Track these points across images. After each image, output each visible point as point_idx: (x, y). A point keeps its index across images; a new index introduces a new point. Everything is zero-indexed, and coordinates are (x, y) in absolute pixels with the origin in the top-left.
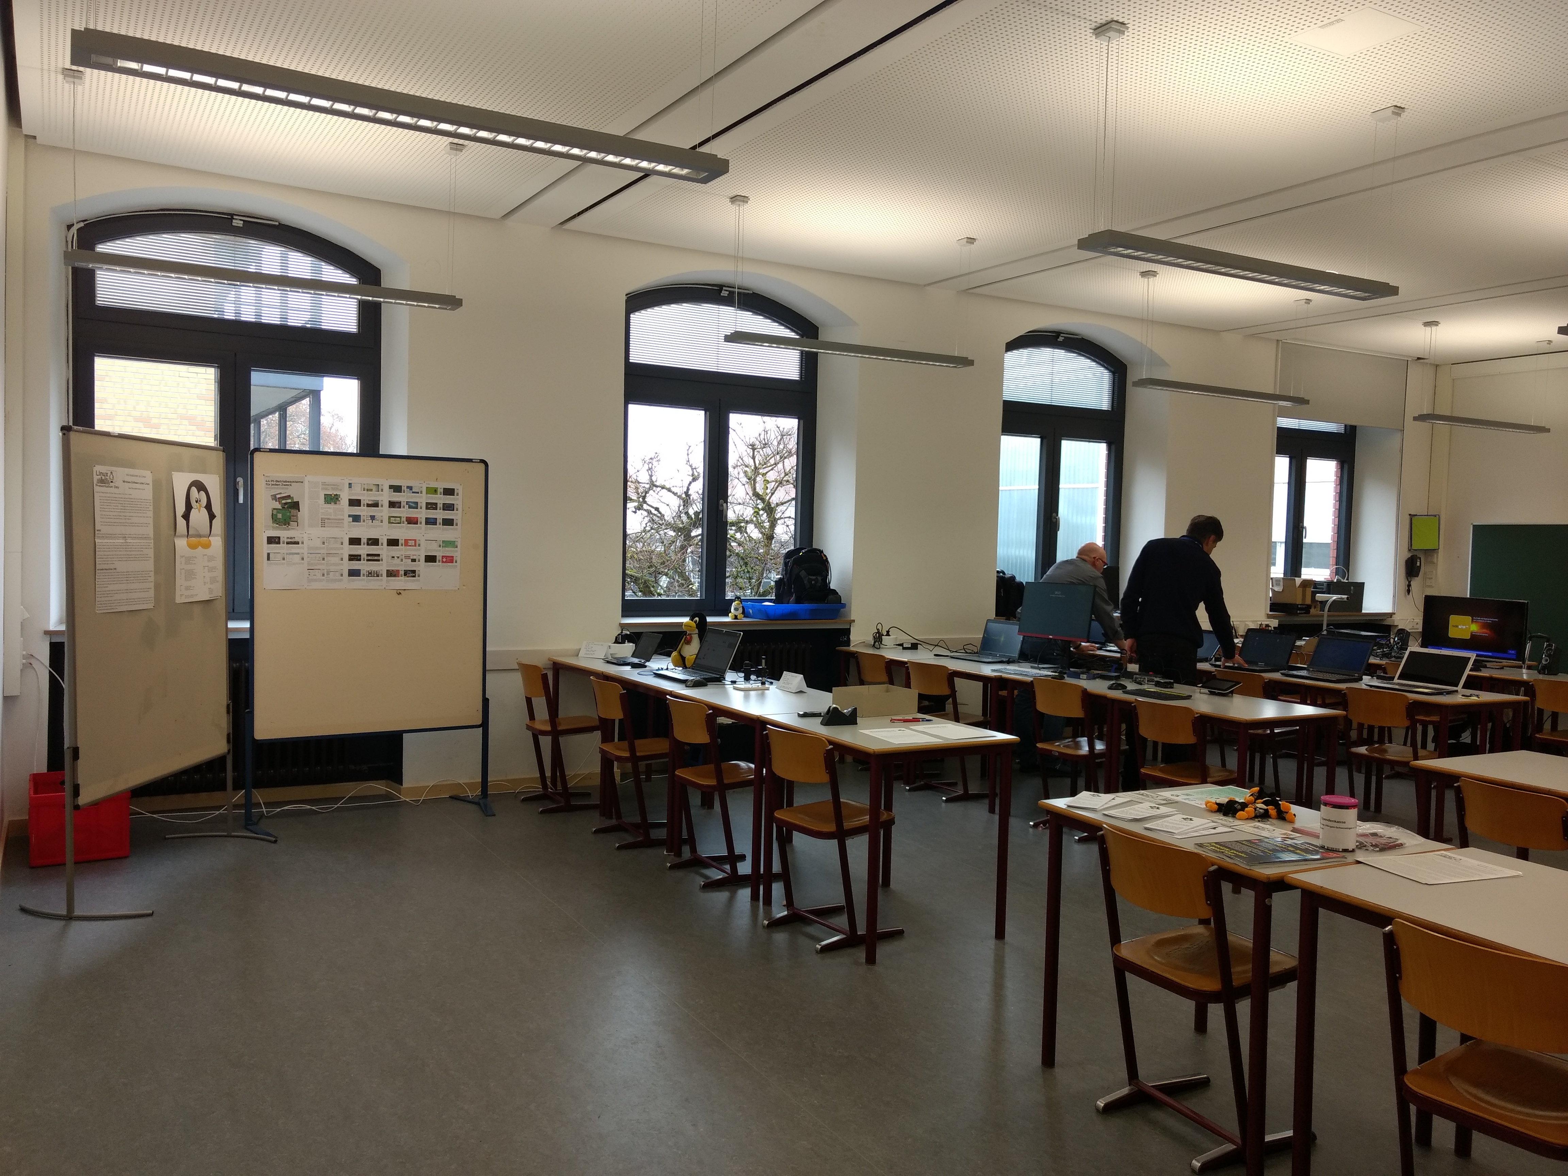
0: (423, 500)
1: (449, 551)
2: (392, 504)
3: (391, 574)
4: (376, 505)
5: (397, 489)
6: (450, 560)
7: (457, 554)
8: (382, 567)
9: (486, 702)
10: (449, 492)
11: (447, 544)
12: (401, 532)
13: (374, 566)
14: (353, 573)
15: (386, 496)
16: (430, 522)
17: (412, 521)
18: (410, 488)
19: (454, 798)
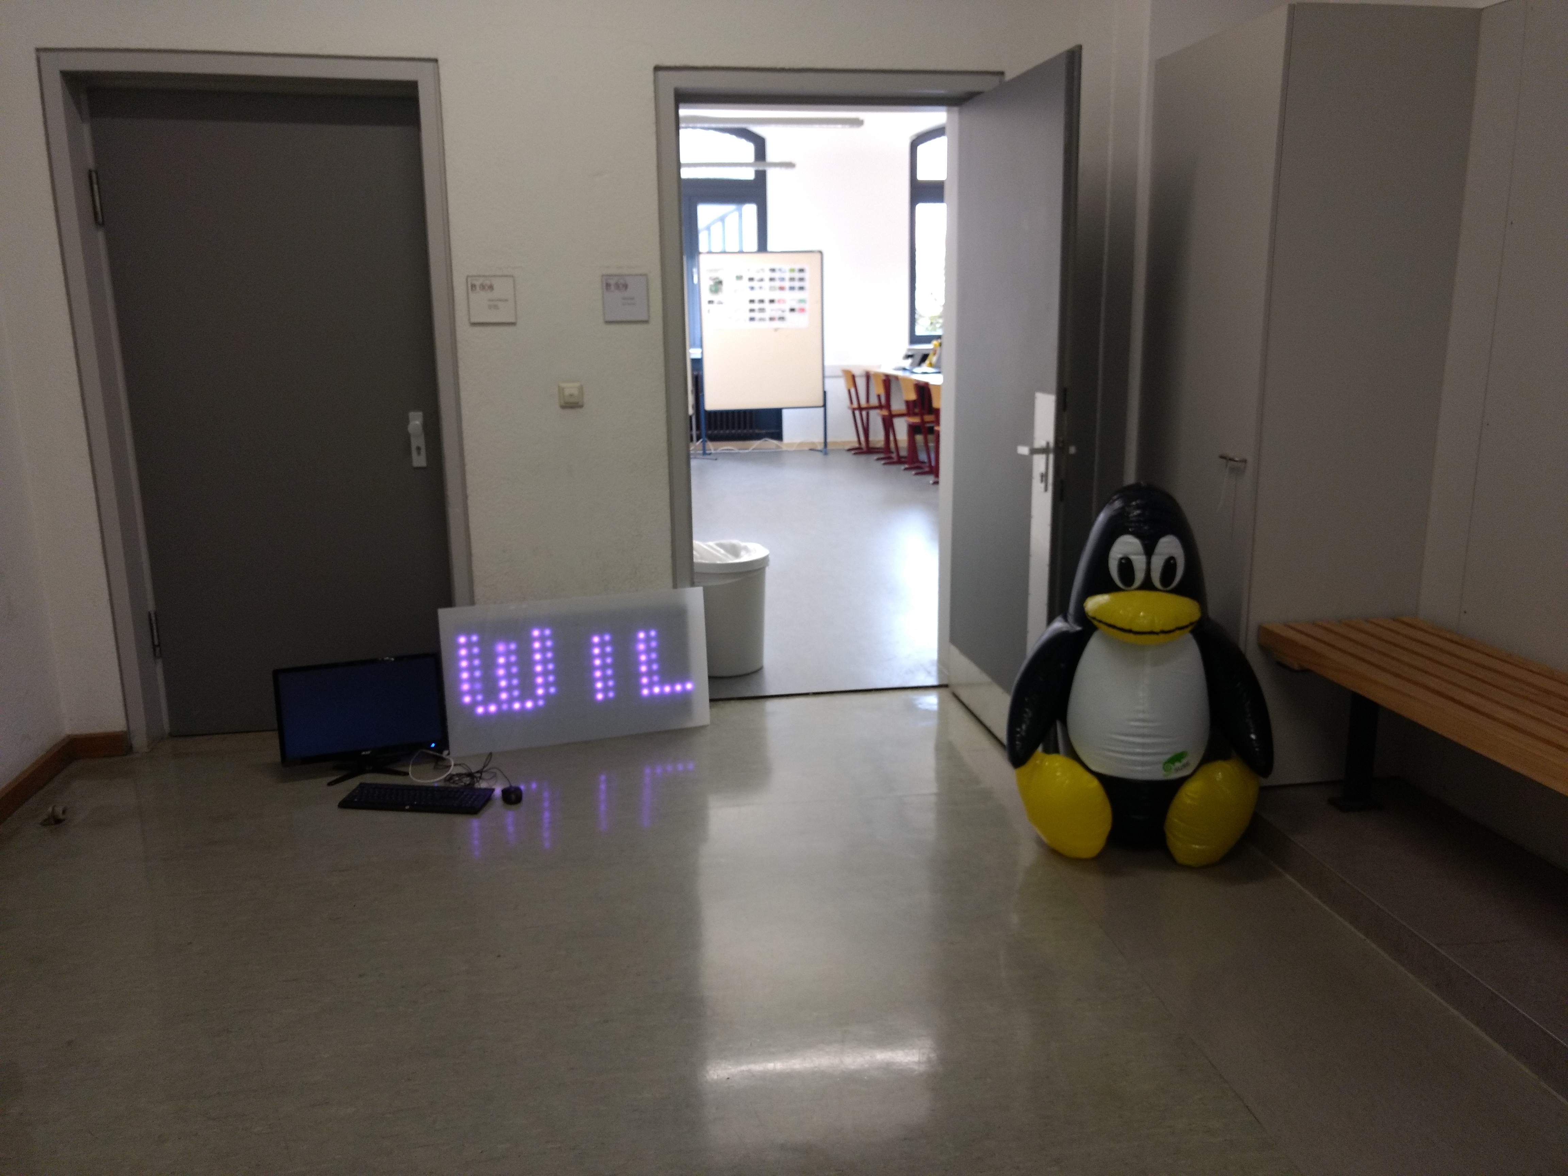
0: (787, 276)
1: (802, 305)
2: (772, 279)
3: (772, 319)
4: (762, 280)
5: (773, 270)
6: (802, 310)
7: (806, 306)
8: (766, 315)
9: (825, 393)
10: (801, 270)
11: (802, 301)
12: (776, 295)
13: (761, 315)
14: (752, 319)
15: (768, 275)
16: (792, 288)
17: (782, 288)
18: (780, 270)
19: (811, 450)
